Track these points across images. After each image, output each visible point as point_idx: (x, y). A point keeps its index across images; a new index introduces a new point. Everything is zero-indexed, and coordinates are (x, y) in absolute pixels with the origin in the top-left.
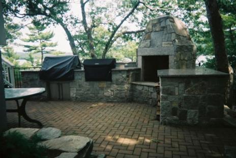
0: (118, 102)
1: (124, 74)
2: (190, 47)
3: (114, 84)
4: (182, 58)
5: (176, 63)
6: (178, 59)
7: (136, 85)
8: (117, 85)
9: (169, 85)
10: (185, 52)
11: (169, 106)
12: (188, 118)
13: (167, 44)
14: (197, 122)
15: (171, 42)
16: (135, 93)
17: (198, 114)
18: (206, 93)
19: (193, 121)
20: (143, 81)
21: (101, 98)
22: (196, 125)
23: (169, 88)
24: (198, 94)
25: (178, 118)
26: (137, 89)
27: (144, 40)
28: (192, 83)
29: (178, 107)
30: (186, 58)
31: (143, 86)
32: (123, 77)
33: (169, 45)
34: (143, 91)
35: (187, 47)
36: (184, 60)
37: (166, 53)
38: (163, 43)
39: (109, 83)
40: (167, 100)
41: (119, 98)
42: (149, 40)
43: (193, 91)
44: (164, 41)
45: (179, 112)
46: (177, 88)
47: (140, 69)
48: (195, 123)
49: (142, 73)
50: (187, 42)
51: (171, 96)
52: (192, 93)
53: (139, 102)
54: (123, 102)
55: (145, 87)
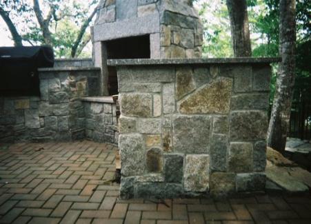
0: (55, 140)
1: (64, 79)
2: (191, 19)
3: (45, 101)
4: (176, 40)
5: (163, 49)
6: (169, 43)
7: (90, 102)
8: (51, 103)
9: (139, 88)
10: (182, 28)
11: (139, 147)
12: (186, 176)
13: (146, 10)
14: (207, 185)
15: (154, 5)
16: (89, 120)
17: (208, 165)
18: (227, 109)
19: (197, 183)
20: (104, 95)
21: (21, 134)
22: (204, 193)
23: (137, 97)
24: (208, 113)
25: (161, 179)
26: (91, 112)
27: (104, 6)
28: (193, 83)
29: (161, 149)
30: (184, 43)
31: (103, 103)
32: (62, 86)
33: (149, 12)
34: (103, 114)
35: (184, 19)
36: (180, 45)
37: (144, 31)
38: (139, 8)
39: (36, 99)
40: (135, 131)
41: (57, 131)
42: (114, 6)
43: (195, 104)
44: (142, 5)
45: (163, 162)
46: (157, 98)
47: (99, 70)
48: (202, 190)
49: (102, 77)
50: (186, 9)
51: (144, 120)
52: (195, 109)
53: (96, 140)
54: (66, 140)
55: (106, 106)
